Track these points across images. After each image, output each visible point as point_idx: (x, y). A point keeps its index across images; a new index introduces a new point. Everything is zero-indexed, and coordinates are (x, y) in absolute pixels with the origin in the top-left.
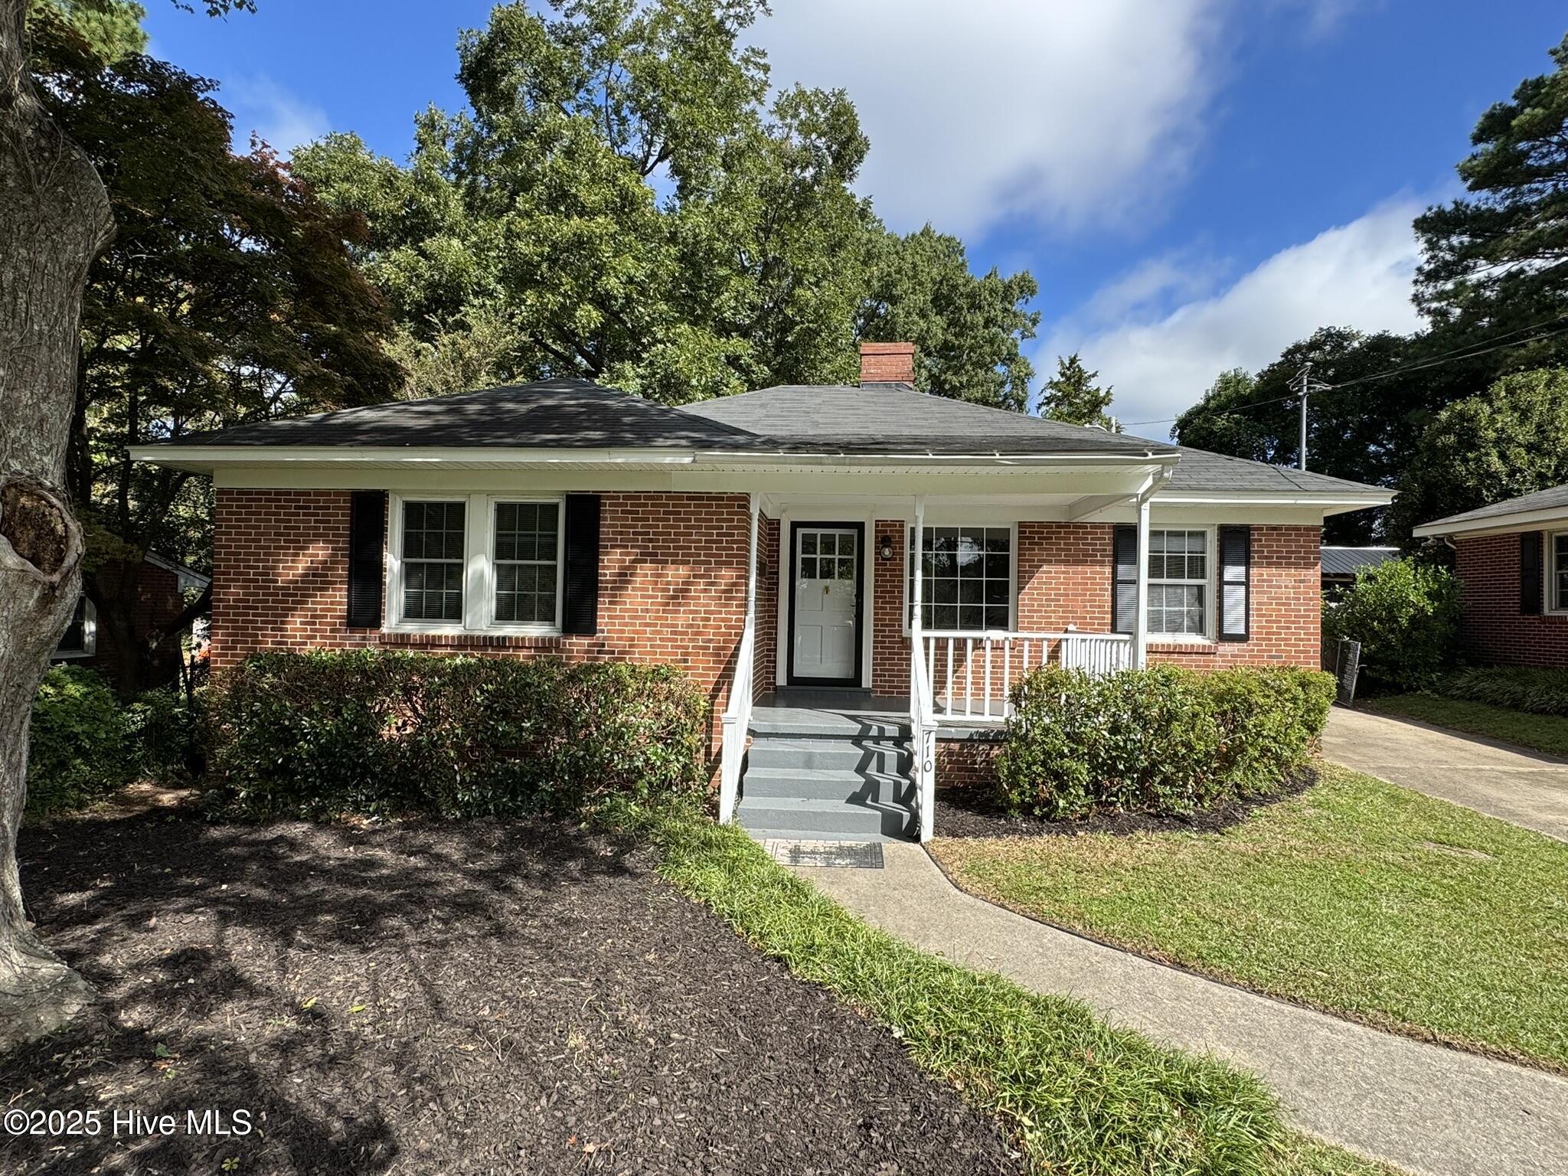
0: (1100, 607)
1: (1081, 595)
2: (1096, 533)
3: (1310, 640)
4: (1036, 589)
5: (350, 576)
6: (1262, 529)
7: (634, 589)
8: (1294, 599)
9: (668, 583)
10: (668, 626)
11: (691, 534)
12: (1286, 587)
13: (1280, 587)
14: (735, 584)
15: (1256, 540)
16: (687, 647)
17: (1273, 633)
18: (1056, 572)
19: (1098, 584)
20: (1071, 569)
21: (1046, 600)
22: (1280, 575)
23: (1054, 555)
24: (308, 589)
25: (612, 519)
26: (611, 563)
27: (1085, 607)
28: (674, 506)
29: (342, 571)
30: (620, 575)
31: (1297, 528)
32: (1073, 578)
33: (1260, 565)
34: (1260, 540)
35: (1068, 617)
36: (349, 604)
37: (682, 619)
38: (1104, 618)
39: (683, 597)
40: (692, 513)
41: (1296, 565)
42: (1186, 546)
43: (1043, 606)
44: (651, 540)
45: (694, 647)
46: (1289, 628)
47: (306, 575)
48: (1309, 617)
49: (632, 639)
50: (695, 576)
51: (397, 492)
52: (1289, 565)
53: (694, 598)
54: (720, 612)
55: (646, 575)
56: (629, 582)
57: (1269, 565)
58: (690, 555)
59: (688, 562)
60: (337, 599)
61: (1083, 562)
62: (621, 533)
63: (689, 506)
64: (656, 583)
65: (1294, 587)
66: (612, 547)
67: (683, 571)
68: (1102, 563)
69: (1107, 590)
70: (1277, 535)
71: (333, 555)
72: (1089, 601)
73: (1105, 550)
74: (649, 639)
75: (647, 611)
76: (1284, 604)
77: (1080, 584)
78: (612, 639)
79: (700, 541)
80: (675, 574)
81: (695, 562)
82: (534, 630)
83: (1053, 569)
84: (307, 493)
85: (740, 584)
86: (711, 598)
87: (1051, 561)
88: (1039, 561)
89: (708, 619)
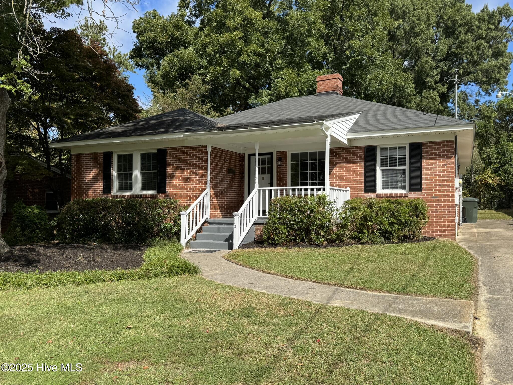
0: (359, 180)
1: (352, 175)
2: (358, 150)
3: (449, 190)
4: (334, 174)
5: (103, 178)
6: (428, 143)
7: (176, 178)
8: (442, 172)
9: (185, 176)
10: (185, 189)
11: (191, 160)
12: (439, 167)
13: (436, 168)
14: (203, 175)
15: (425, 148)
16: (190, 196)
17: (433, 188)
18: (342, 167)
19: (359, 171)
20: (348, 166)
21: (339, 178)
22: (436, 163)
23: (341, 160)
24: (93, 182)
25: (170, 156)
26: (170, 169)
27: (354, 180)
28: (186, 151)
29: (101, 177)
30: (172, 174)
31: (443, 142)
32: (349, 169)
33: (427, 159)
34: (427, 148)
35: (347, 185)
36: (103, 186)
37: (189, 187)
38: (361, 184)
39: (190, 180)
40: (191, 153)
41: (443, 158)
42: (397, 154)
43: (337, 180)
44: (180, 162)
45: (193, 196)
46: (440, 185)
47: (92, 178)
48: (449, 180)
49: (176, 194)
50: (193, 173)
51: (115, 152)
52: (440, 158)
53: (192, 180)
54: (199, 184)
55: (179, 173)
56: (174, 176)
57: (431, 158)
58: (191, 166)
59: (190, 169)
60: (100, 185)
61: (353, 162)
62: (172, 160)
63: (190, 150)
64: (182, 176)
65: (442, 167)
66: (170, 165)
67: (189, 171)
68: (360, 162)
69: (362, 173)
70: (434, 145)
71: (99, 172)
72: (355, 178)
73: (361, 157)
74: (180, 194)
75: (180, 185)
76: (437, 175)
77: (351, 171)
78: (170, 194)
79: (193, 162)
80: (187, 172)
81: (193, 168)
82: (150, 192)
83: (341, 166)
84: (92, 154)
85: (205, 175)
86: (197, 180)
87: (340, 163)
88: (335, 163)
89: (196, 187)
